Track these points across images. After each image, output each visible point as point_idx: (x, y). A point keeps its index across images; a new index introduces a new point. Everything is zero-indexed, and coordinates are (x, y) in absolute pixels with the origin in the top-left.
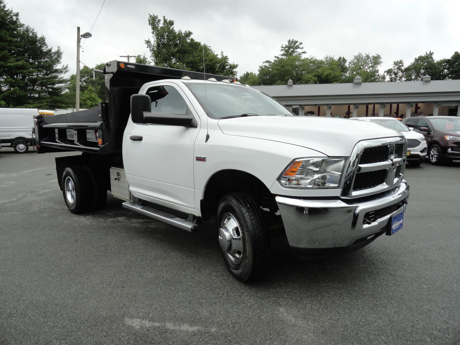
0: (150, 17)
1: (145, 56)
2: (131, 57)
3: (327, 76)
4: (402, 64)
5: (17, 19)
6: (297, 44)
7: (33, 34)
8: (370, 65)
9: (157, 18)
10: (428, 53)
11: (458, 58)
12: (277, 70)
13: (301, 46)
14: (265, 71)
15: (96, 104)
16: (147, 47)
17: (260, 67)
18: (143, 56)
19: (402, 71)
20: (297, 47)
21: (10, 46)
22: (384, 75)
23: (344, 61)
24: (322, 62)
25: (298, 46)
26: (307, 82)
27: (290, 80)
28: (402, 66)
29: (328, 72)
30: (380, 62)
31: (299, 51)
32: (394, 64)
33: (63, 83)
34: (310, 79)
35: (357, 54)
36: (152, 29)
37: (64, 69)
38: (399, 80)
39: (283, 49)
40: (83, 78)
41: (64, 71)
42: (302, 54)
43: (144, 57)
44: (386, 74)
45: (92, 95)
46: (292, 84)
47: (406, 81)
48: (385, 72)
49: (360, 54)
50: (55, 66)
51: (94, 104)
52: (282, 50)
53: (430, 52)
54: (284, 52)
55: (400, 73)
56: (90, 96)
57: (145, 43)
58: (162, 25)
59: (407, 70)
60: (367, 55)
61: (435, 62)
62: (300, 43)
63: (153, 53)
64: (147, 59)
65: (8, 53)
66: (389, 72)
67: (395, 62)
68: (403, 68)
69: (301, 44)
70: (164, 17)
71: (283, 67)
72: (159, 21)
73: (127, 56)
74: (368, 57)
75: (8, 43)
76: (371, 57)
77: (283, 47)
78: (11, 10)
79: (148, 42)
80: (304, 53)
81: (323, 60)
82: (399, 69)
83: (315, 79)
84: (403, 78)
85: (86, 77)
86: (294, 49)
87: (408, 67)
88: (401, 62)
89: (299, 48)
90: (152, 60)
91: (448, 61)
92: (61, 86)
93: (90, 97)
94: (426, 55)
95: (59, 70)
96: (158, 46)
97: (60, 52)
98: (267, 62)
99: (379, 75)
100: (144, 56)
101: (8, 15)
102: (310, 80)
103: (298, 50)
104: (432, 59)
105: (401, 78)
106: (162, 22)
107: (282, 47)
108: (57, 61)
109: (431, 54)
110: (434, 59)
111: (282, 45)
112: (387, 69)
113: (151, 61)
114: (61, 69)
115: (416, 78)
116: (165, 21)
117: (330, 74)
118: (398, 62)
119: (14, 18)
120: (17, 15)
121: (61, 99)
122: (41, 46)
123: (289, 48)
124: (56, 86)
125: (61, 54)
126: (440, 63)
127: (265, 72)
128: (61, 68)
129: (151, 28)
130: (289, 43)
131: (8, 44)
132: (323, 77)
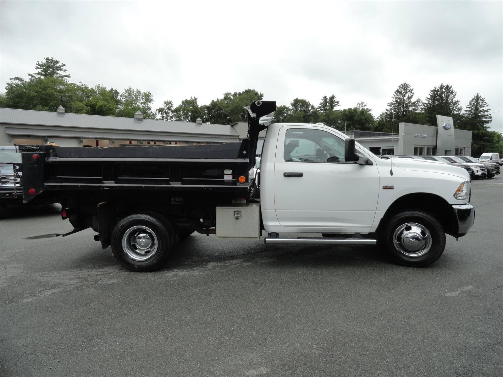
3: (101, 106)
4: (171, 104)
6: (58, 65)
8: (142, 101)
10: (193, 98)
11: (215, 106)
12: (36, 92)
13: (63, 68)
14: (18, 90)
17: (8, 84)
19: (172, 112)
20: (59, 69)
22: (156, 113)
23: (117, 93)
24: (92, 91)
25: (59, 67)
26: (78, 111)
27: (61, 107)
28: (172, 106)
29: (103, 103)
30: (152, 100)
31: (61, 73)
32: (165, 104)
34: (82, 108)
35: (127, 88)
38: (171, 119)
39: (39, 67)
42: (64, 77)
44: (157, 112)
46: (64, 112)
47: (176, 121)
48: (157, 110)
49: (131, 88)
52: (37, 68)
53: (195, 97)
54: (41, 71)
55: (170, 113)
59: (177, 110)
60: (138, 91)
61: (199, 107)
62: (62, 64)
66: (161, 110)
67: (165, 102)
68: (172, 109)
69: (63, 66)
71: (44, 89)
74: (139, 93)
76: (142, 93)
77: (39, 64)
80: (67, 76)
81: (94, 89)
82: (169, 109)
83: (88, 108)
84: (174, 118)
86: (53, 70)
87: (177, 108)
88: (170, 103)
89: (61, 69)
91: (208, 108)
94: (191, 99)
98: (17, 78)
99: (151, 112)
102: (81, 110)
103: (59, 72)
104: (196, 103)
105: (172, 117)
107: (37, 64)
109: (196, 99)
110: (198, 104)
111: (38, 62)
112: (159, 107)
115: (185, 119)
117: (105, 106)
118: (168, 102)
123: (48, 67)
126: (202, 108)
127: (18, 92)
130: (47, 61)
132: (97, 107)
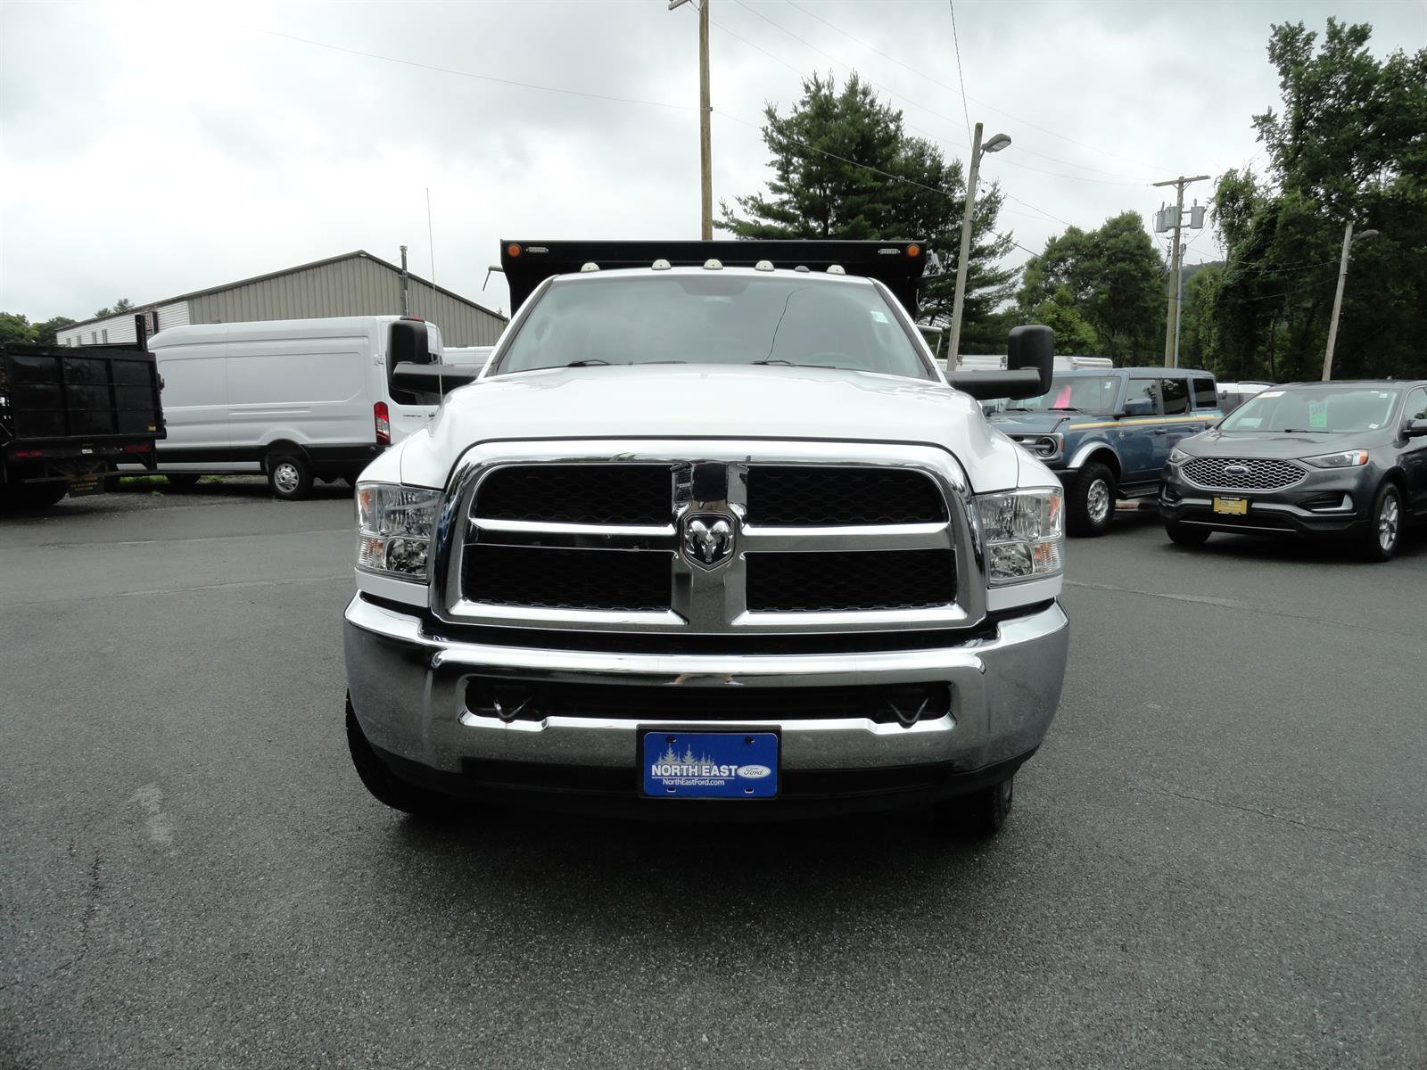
0: (1275, 36)
1: (1252, 171)
2: (1190, 180)
5: (898, 128)
7: (934, 160)
9: (1302, 30)
15: (1070, 341)
16: (1260, 138)
18: (1246, 170)
21: (873, 203)
33: (994, 285)
36: (1280, 74)
37: (1002, 245)
40: (1062, 264)
41: (1001, 249)
43: (1248, 174)
45: (1063, 314)
50: (978, 239)
51: (1067, 339)
56: (1059, 315)
57: (1254, 126)
58: (1322, 52)
63: (1277, 157)
64: (1255, 178)
65: (864, 222)
70: (1331, 22)
72: (1309, 40)
73: (1178, 179)
75: (866, 197)
78: (886, 109)
79: (1265, 121)
85: (1071, 261)
90: (1275, 181)
92: (989, 294)
93: (1057, 319)
95: (987, 247)
96: (1299, 125)
97: (996, 198)
100: (1249, 169)
101: (878, 123)
106: (1322, 39)
108: (986, 223)
113: (1270, 184)
114: (993, 246)
116: (1334, 34)
119: (892, 126)
120: (898, 118)
121: (982, 331)
122: (949, 189)
124: (977, 295)
125: (999, 202)
128: (992, 243)
129: (1278, 70)
131: (867, 200)
